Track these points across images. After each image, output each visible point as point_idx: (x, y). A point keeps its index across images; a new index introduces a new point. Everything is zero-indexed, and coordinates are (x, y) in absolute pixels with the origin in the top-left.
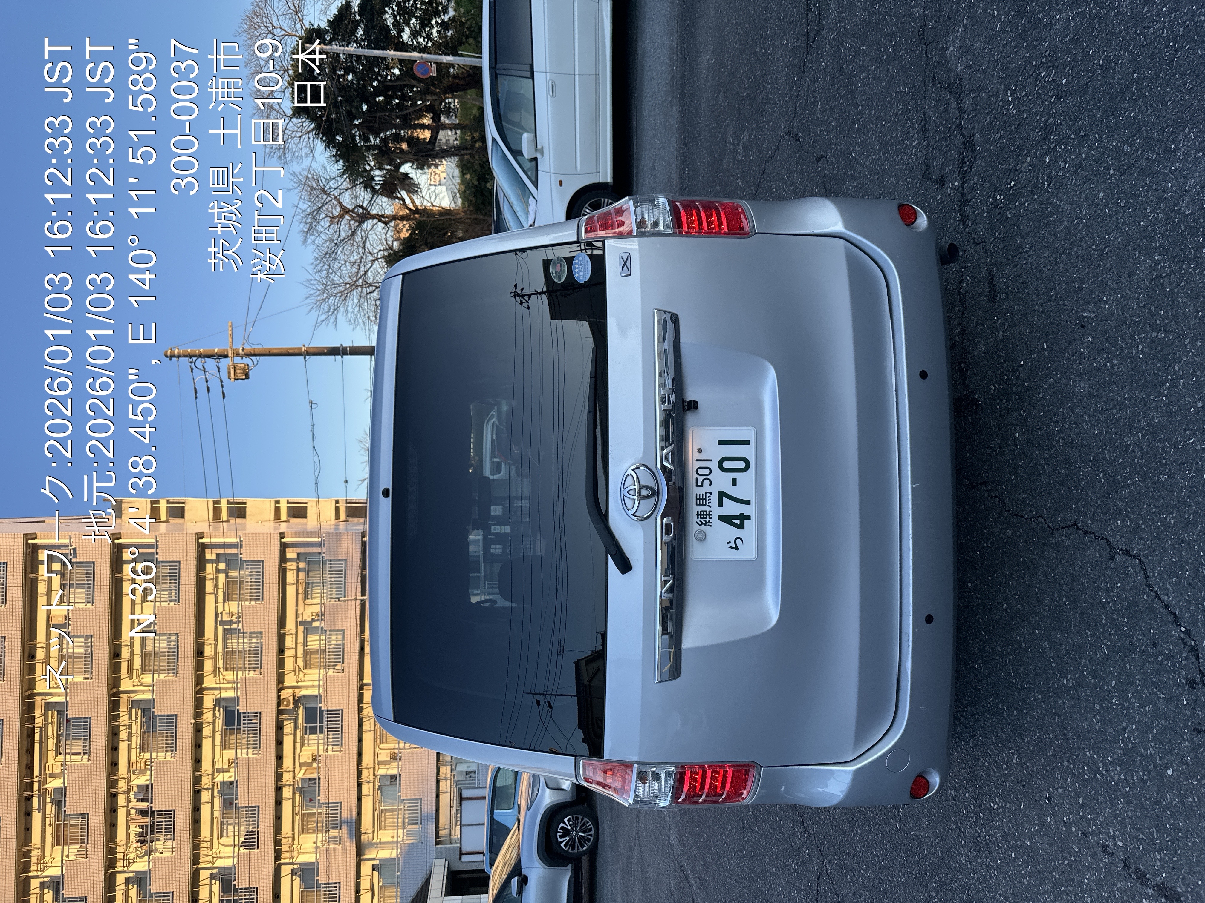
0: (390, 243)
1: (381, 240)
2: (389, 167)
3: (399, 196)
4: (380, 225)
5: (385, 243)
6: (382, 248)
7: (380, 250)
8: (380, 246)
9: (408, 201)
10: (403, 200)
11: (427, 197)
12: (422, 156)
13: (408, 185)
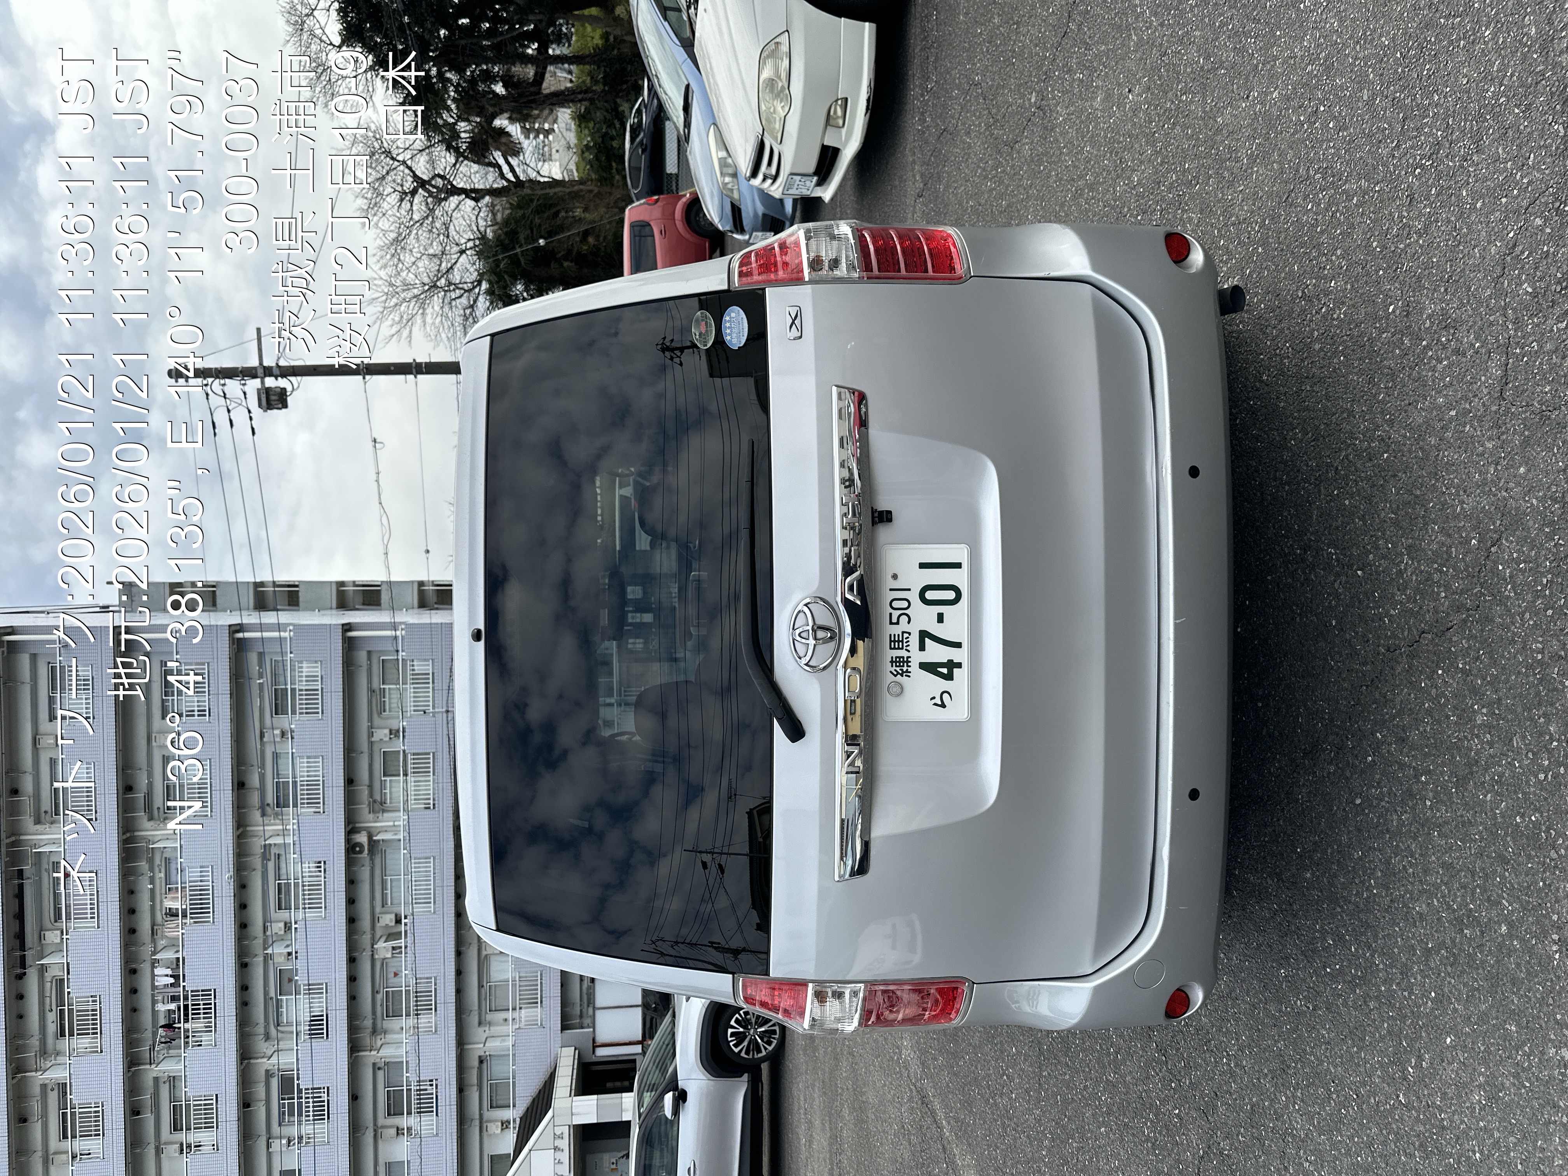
0: (482, 229)
1: (470, 226)
2: (478, 120)
3: (494, 161)
4: (470, 203)
5: (475, 229)
6: (472, 237)
7: (469, 240)
8: (470, 233)
9: (505, 169)
10: (500, 167)
11: (532, 165)
12: (524, 103)
13: (505, 144)
